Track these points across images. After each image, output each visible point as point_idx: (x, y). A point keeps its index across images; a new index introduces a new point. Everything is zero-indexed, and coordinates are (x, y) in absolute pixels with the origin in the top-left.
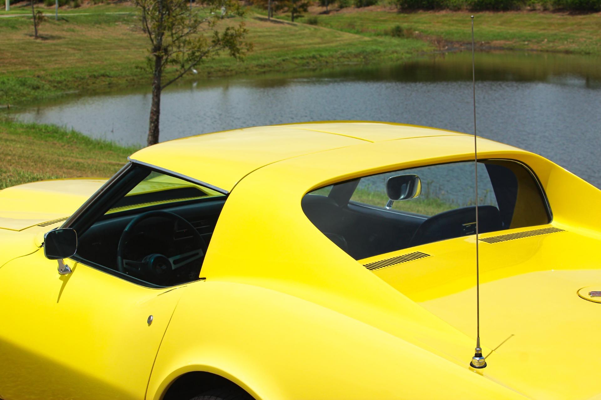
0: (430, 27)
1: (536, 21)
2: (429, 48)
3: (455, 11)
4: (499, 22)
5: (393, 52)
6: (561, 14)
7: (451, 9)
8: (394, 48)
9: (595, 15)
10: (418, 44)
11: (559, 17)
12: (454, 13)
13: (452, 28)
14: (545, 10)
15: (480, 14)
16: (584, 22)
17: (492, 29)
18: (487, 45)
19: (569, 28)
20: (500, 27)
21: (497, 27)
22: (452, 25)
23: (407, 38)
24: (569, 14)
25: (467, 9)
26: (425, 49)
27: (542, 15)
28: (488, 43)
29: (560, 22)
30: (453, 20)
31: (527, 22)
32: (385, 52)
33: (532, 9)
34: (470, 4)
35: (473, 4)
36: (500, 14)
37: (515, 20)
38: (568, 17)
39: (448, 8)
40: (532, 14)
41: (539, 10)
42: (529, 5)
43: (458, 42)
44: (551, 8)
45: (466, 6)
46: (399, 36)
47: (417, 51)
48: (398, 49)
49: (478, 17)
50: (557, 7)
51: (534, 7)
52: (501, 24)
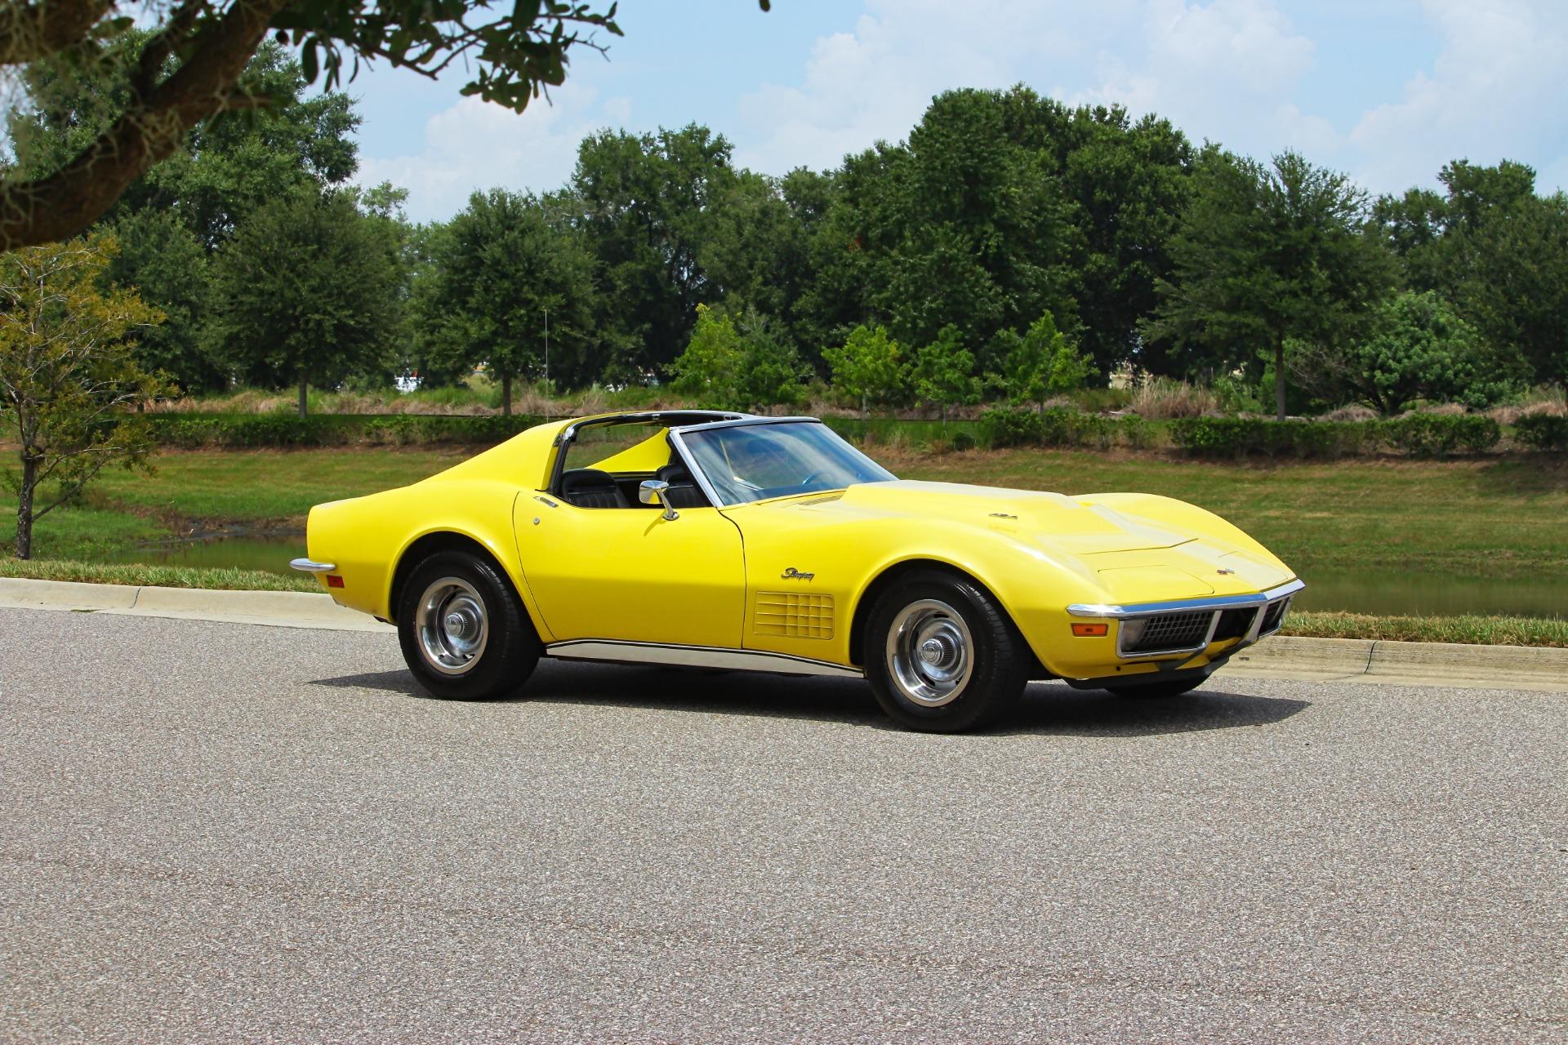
0: (136, 486)
1: (387, 469)
2: (155, 532)
3: (190, 448)
4: (298, 474)
5: (82, 539)
6: (445, 451)
7: (178, 445)
8: (83, 530)
10: (129, 522)
12: (189, 454)
13: (188, 488)
14: (407, 443)
15: (252, 454)
17: (284, 490)
18: (280, 526)
20: (304, 484)
21: (298, 484)
22: (189, 482)
23: (99, 509)
25: (217, 445)
26: (147, 532)
27: (398, 455)
28: (283, 520)
30: (189, 470)
31: (365, 472)
32: (65, 537)
33: (375, 441)
34: (225, 434)
35: (232, 431)
36: (298, 455)
37: (337, 468)
39: (172, 443)
40: (375, 453)
41: (392, 443)
42: (368, 434)
43: (213, 520)
44: (420, 438)
45: (217, 438)
46: (78, 504)
47: (132, 538)
48: (92, 531)
49: (247, 463)
50: (434, 438)
51: (378, 435)
52: (304, 479)
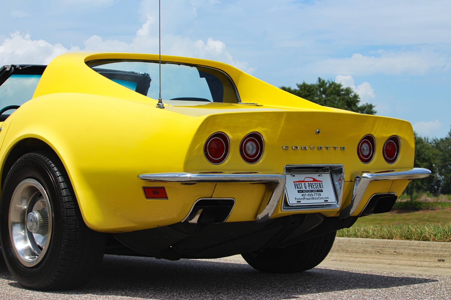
9: (416, 213)
11: (390, 215)
16: (408, 218)
19: (397, 222)
24: (397, 213)
29: (390, 218)
38: (396, 215)
